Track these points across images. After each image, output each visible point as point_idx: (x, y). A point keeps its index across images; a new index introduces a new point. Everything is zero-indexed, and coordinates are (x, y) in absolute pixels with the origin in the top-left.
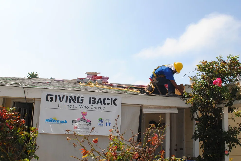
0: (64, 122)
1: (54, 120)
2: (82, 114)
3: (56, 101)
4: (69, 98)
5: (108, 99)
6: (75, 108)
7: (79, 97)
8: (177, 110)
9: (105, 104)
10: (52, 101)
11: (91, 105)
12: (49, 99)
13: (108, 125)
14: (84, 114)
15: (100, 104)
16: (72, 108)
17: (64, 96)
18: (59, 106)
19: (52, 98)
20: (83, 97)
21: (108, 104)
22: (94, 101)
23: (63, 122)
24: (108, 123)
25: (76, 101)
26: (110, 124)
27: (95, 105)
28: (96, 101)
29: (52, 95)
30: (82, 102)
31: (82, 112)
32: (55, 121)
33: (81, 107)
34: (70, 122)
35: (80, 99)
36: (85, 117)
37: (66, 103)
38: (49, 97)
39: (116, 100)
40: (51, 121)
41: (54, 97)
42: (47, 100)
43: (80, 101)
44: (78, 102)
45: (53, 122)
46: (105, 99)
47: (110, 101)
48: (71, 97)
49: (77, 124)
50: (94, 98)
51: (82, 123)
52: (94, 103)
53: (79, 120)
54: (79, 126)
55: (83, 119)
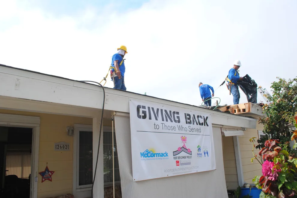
0: (165, 155)
1: (151, 153)
2: (182, 140)
3: (150, 118)
4: (164, 113)
5: (201, 117)
6: (173, 131)
7: (174, 112)
9: (200, 124)
10: (144, 117)
11: (188, 125)
12: (141, 114)
13: (206, 154)
14: (184, 140)
15: (195, 123)
16: (170, 131)
17: (158, 109)
18: (156, 128)
19: (144, 112)
20: (178, 113)
21: (202, 124)
22: (189, 119)
23: (162, 155)
24: (206, 152)
25: (173, 120)
26: (207, 153)
27: (191, 125)
28: (192, 119)
29: (144, 107)
30: (179, 122)
31: (182, 137)
32: (153, 155)
33: (180, 129)
34: (171, 155)
35: (176, 115)
36: (186, 145)
37: (163, 122)
38: (141, 110)
39: (207, 117)
40: (147, 154)
41: (147, 110)
42: (139, 116)
43: (177, 119)
44: (175, 121)
45: (151, 156)
46: (198, 117)
47: (203, 119)
48: (166, 111)
49: (179, 158)
50: (189, 115)
51: (183, 154)
52: (190, 123)
53: (181, 149)
54: (182, 161)
55: (183, 149)
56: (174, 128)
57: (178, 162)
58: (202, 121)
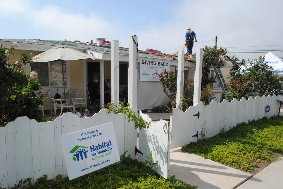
3: (146, 64)
4: (150, 62)
5: (165, 63)
7: (154, 62)
8: (187, 68)
9: (164, 65)
10: (144, 64)
12: (143, 63)
14: (156, 71)
15: (162, 65)
17: (148, 61)
18: (147, 67)
19: (144, 62)
20: (155, 62)
21: (165, 65)
22: (160, 64)
23: (149, 75)
25: (153, 64)
27: (160, 66)
28: (161, 64)
29: (144, 61)
30: (155, 65)
32: (146, 75)
33: (156, 67)
34: (151, 75)
35: (155, 63)
37: (150, 65)
38: (143, 62)
39: (168, 63)
40: (144, 74)
41: (145, 62)
42: (142, 64)
43: (155, 64)
44: (154, 65)
46: (164, 63)
48: (151, 62)
49: (154, 76)
50: (160, 62)
51: (156, 75)
52: (160, 65)
53: (155, 74)
54: (155, 77)
55: (156, 73)
56: (153, 67)
57: (153, 77)
58: (165, 64)
